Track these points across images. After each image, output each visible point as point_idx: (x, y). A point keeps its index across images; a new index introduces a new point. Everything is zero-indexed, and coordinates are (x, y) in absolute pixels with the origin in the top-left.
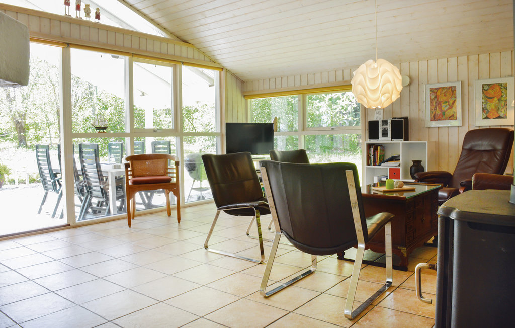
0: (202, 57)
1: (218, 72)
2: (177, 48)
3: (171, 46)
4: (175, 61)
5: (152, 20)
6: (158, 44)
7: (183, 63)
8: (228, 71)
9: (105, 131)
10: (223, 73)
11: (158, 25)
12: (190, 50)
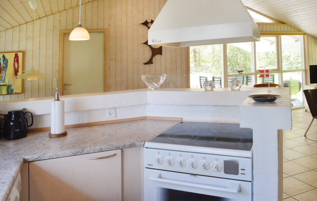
0: (293, 30)
1: (302, 36)
2: (279, 27)
3: (275, 26)
4: (277, 34)
5: (265, 15)
6: (268, 27)
7: (282, 34)
8: (308, 35)
9: (242, 72)
10: (306, 36)
11: (268, 17)
12: (286, 27)
